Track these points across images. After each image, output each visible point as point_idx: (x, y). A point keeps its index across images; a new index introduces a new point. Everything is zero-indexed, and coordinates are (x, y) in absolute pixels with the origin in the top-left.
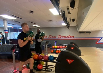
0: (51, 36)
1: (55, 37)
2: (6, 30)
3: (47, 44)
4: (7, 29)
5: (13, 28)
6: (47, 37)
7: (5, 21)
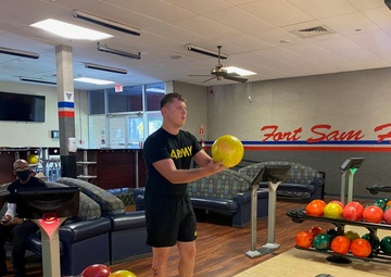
0: (326, 132)
1: (354, 138)
2: (66, 100)
3: (274, 187)
4: (69, 96)
5: (121, 90)
6: (303, 137)
7: (64, 54)
